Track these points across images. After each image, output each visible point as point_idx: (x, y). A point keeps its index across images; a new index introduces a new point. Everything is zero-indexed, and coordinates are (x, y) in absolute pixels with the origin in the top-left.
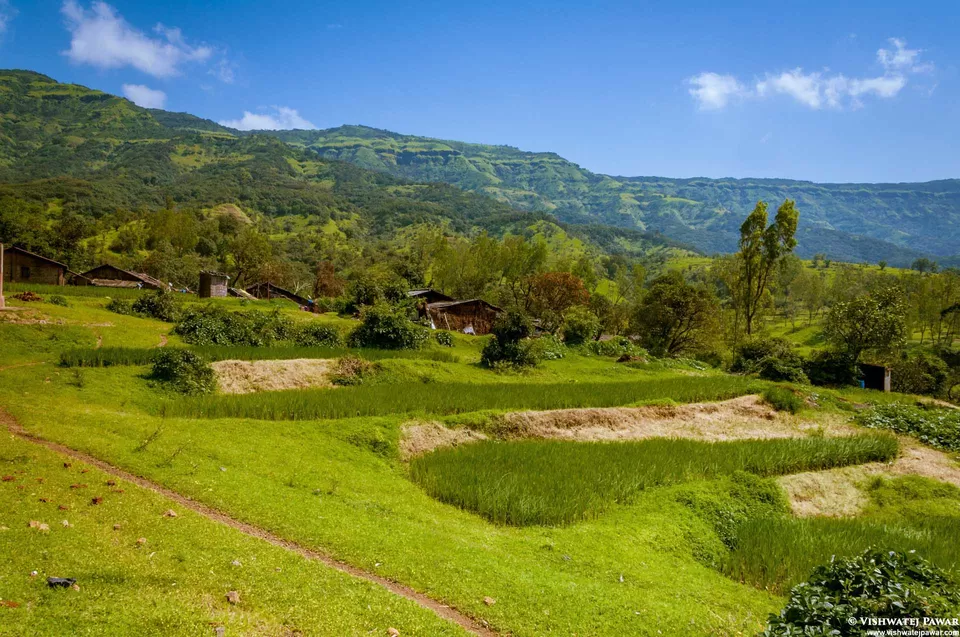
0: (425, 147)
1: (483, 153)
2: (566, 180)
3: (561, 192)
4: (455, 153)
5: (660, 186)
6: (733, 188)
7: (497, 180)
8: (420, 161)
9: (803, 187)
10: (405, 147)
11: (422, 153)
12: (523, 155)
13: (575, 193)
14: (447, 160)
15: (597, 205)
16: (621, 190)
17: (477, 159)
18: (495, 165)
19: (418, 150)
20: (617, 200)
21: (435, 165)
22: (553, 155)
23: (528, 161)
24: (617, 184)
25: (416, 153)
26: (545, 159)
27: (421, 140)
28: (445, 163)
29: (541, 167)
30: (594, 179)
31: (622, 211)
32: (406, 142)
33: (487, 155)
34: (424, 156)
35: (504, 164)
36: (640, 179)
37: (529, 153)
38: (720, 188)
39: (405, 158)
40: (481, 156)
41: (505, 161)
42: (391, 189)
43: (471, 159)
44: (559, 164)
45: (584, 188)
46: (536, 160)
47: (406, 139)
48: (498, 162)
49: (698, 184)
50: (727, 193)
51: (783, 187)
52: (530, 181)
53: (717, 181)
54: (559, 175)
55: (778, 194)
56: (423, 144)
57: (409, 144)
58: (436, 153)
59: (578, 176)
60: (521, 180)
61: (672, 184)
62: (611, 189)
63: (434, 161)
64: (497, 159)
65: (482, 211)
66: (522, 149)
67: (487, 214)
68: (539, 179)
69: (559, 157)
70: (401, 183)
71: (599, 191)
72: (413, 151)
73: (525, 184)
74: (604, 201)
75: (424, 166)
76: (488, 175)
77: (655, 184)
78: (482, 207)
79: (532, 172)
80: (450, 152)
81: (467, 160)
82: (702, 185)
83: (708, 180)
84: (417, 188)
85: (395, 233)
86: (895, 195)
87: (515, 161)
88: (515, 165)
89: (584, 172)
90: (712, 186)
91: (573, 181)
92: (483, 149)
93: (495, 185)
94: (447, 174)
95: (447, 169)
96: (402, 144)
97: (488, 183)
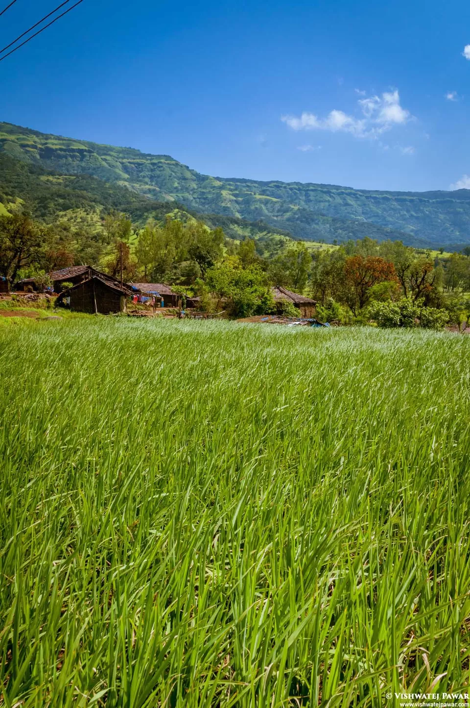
0: (63, 144)
1: (112, 153)
2: (179, 179)
3: (176, 188)
4: (89, 152)
5: (248, 186)
6: (299, 190)
7: (126, 176)
8: (60, 157)
9: (347, 191)
10: (46, 144)
11: (61, 150)
12: (144, 156)
13: (187, 189)
14: (83, 156)
15: (205, 199)
16: (222, 188)
17: (108, 158)
18: (122, 163)
19: (58, 147)
20: (219, 196)
21: (73, 161)
22: (168, 158)
23: (149, 162)
24: (218, 183)
25: (56, 150)
26: (162, 161)
27: (59, 138)
28: (81, 160)
29: (159, 167)
30: (201, 179)
31: (223, 205)
32: (47, 139)
33: (115, 154)
34: (63, 153)
35: (129, 162)
36: (233, 180)
37: (149, 155)
38: (291, 189)
39: (47, 153)
40: (111, 155)
41: (129, 160)
42: (44, 178)
43: (103, 157)
44: (173, 165)
45: (194, 185)
46: (155, 161)
47: (47, 137)
48: (125, 161)
49: (276, 186)
50: (295, 194)
51: (334, 191)
52: (152, 178)
53: (289, 184)
54: (173, 174)
55: (331, 197)
56: (61, 142)
57: (49, 141)
58: (73, 150)
59: (188, 175)
60: (144, 177)
61: (257, 185)
62: (214, 187)
63: (72, 157)
64: (123, 158)
65: (124, 200)
66: (143, 152)
67: (129, 203)
68: (159, 177)
69: (172, 159)
70: (52, 174)
71: (205, 188)
72: (54, 147)
73: (147, 180)
74: (210, 196)
75: (64, 160)
76: (117, 171)
77: (244, 184)
78: (123, 196)
79: (152, 170)
80: (85, 151)
81: (99, 158)
82: (278, 187)
83: (283, 183)
84: (66, 179)
85: (58, 216)
86: (405, 200)
87: (138, 161)
88: (139, 164)
89: (192, 171)
90: (285, 187)
91: (185, 179)
92: (111, 149)
93: (125, 180)
94: (83, 169)
95: (83, 164)
96: (43, 141)
97: (118, 178)
